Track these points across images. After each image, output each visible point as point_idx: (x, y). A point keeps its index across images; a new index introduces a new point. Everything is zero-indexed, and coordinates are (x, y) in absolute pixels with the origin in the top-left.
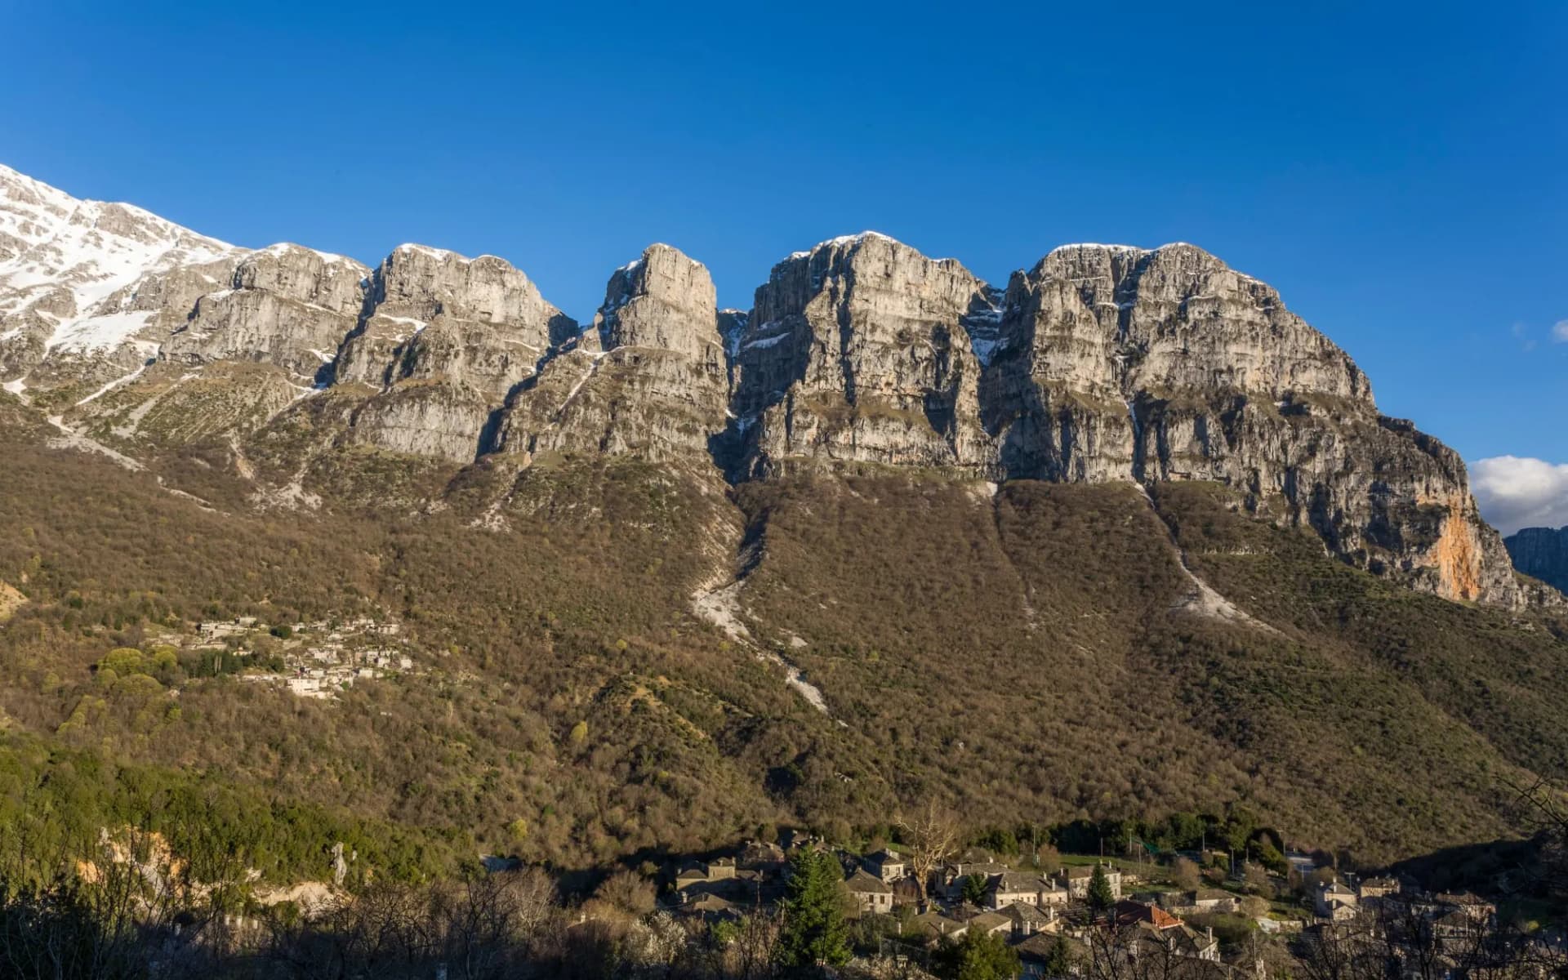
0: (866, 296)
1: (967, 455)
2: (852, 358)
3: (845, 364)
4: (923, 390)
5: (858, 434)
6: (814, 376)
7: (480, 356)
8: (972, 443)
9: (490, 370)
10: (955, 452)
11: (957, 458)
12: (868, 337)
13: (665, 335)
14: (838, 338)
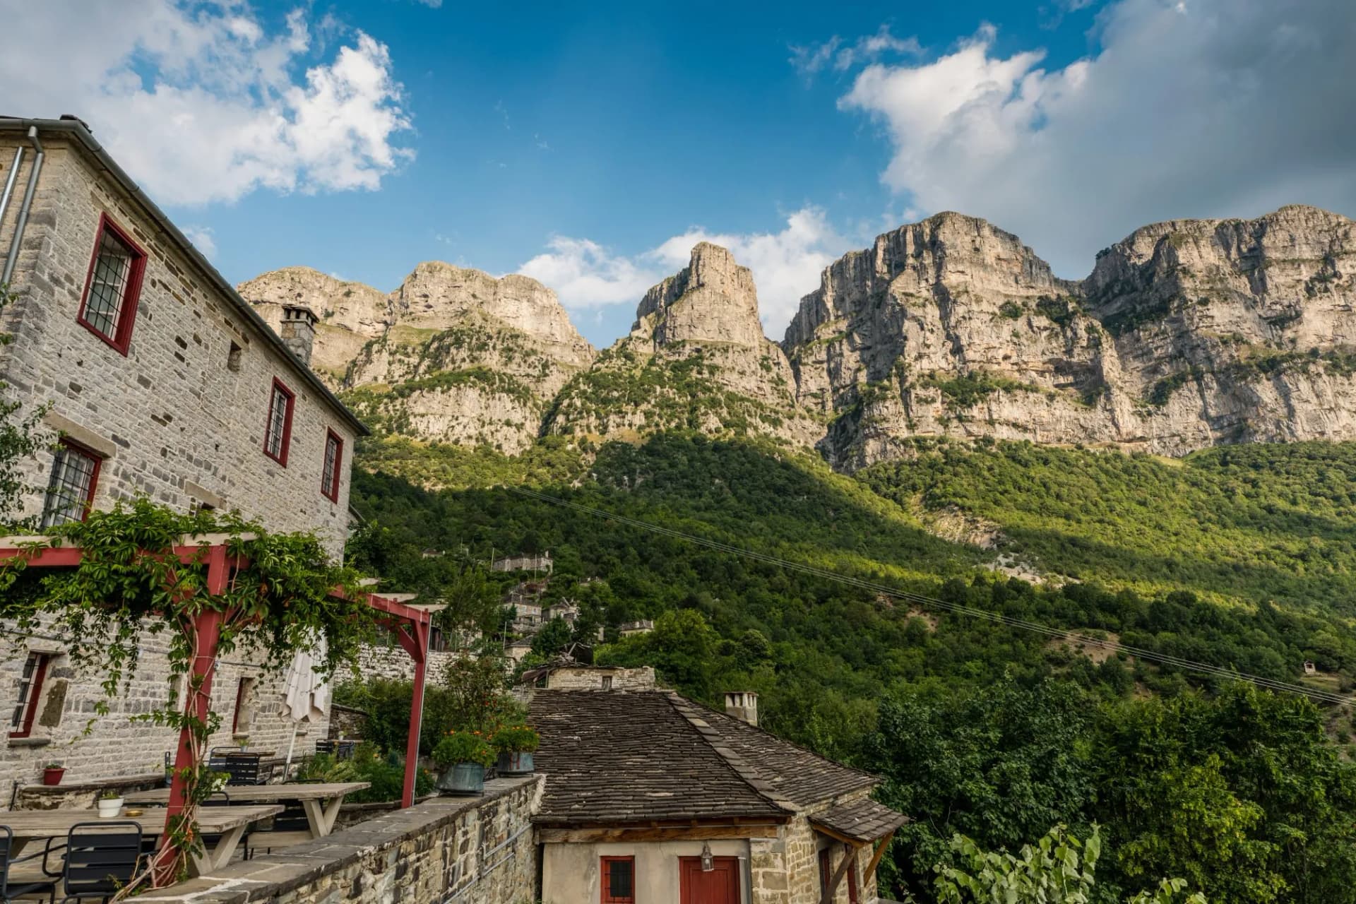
0: (961, 268)
1: (1130, 428)
2: (960, 332)
3: (953, 338)
4: (1050, 361)
5: (994, 407)
6: (914, 354)
7: (518, 357)
8: (1133, 414)
9: (530, 371)
10: (1116, 425)
11: (1119, 432)
12: (975, 307)
13: (728, 327)
14: (937, 313)
